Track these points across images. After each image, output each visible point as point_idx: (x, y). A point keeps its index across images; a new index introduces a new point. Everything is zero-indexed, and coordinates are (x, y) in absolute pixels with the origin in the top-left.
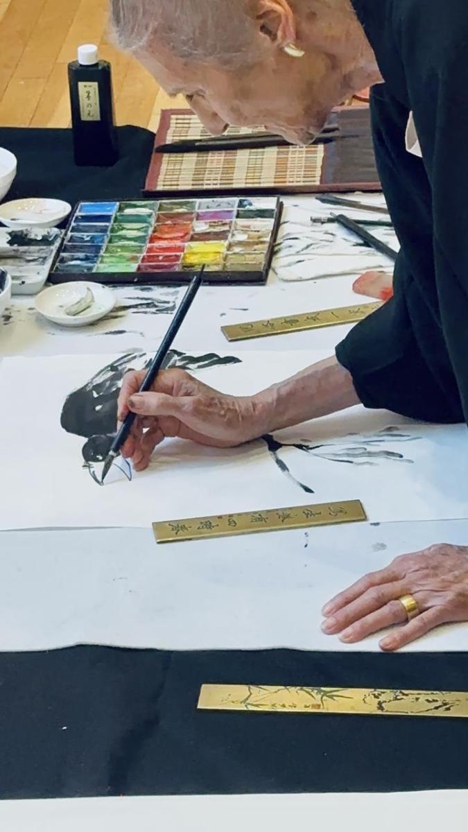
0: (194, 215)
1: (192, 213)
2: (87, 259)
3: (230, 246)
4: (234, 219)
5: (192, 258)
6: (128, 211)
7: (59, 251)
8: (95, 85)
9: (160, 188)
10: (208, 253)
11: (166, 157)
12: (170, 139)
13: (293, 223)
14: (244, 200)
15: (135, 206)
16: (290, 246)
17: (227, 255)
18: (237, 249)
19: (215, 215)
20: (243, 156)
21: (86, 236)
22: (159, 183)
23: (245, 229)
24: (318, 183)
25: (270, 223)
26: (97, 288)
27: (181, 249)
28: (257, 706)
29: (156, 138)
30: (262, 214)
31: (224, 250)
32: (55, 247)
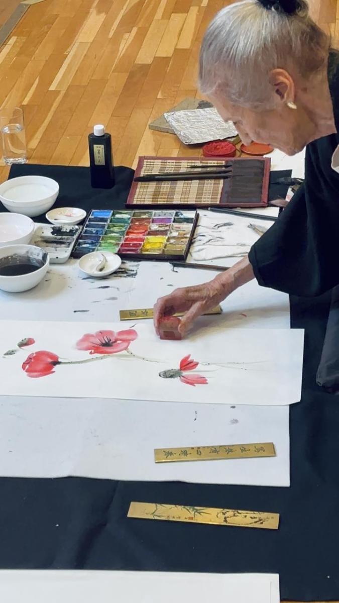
0: (151, 220)
1: (150, 219)
2: (92, 243)
3: (168, 240)
4: (172, 223)
5: (148, 245)
6: (118, 216)
7: (80, 237)
8: (102, 146)
9: (135, 203)
10: (156, 243)
11: (140, 183)
12: (143, 173)
13: (202, 226)
14: (178, 212)
15: (121, 213)
16: (200, 240)
17: (166, 245)
18: (172, 241)
19: (162, 220)
20: (180, 185)
21: (94, 230)
22: (135, 199)
23: (177, 229)
24: (218, 202)
27: (143, 240)
28: (159, 516)
29: (135, 173)
30: (187, 220)
31: (165, 241)
32: (75, 237)
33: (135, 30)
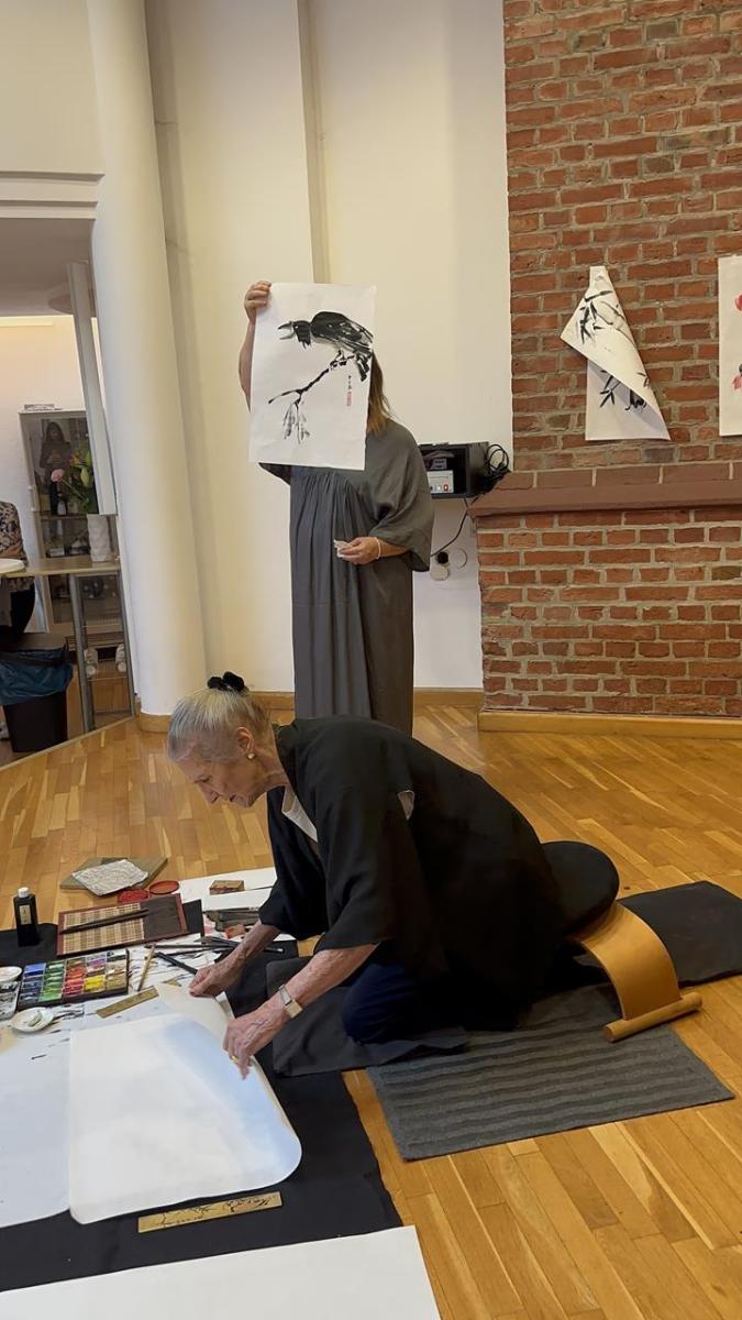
0: (86, 964)
1: (84, 963)
2: (34, 995)
3: (107, 977)
4: (106, 963)
5: (88, 986)
6: (51, 967)
7: (20, 992)
8: (28, 906)
9: (65, 952)
10: (96, 982)
11: (65, 936)
12: (65, 928)
13: (136, 960)
14: (110, 953)
15: (54, 964)
16: (136, 972)
17: (106, 982)
18: (110, 978)
19: (96, 962)
20: (103, 930)
21: (32, 983)
22: (64, 950)
23: (113, 967)
24: (143, 938)
25: (125, 962)
26: (43, 1011)
27: (82, 982)
28: (169, 1224)
29: (59, 927)
30: (120, 958)
31: (104, 979)
32: (17, 992)
33: (24, 812)
